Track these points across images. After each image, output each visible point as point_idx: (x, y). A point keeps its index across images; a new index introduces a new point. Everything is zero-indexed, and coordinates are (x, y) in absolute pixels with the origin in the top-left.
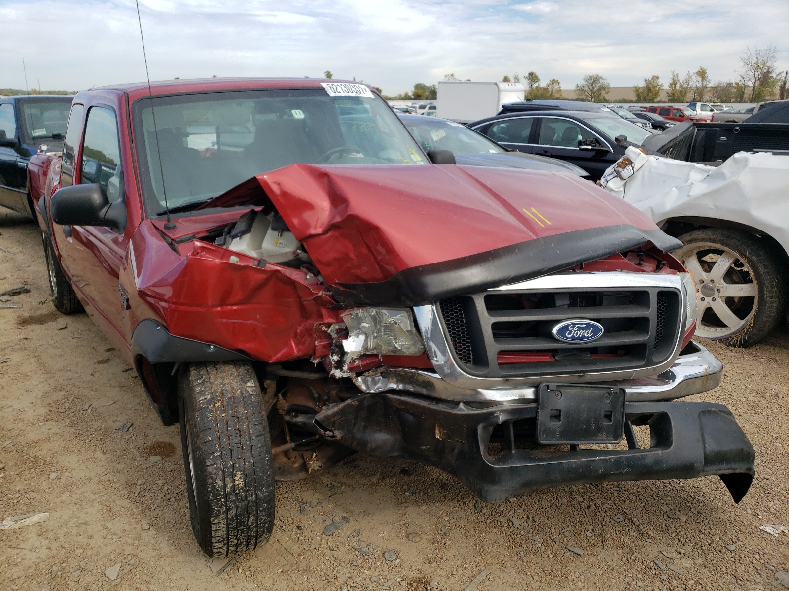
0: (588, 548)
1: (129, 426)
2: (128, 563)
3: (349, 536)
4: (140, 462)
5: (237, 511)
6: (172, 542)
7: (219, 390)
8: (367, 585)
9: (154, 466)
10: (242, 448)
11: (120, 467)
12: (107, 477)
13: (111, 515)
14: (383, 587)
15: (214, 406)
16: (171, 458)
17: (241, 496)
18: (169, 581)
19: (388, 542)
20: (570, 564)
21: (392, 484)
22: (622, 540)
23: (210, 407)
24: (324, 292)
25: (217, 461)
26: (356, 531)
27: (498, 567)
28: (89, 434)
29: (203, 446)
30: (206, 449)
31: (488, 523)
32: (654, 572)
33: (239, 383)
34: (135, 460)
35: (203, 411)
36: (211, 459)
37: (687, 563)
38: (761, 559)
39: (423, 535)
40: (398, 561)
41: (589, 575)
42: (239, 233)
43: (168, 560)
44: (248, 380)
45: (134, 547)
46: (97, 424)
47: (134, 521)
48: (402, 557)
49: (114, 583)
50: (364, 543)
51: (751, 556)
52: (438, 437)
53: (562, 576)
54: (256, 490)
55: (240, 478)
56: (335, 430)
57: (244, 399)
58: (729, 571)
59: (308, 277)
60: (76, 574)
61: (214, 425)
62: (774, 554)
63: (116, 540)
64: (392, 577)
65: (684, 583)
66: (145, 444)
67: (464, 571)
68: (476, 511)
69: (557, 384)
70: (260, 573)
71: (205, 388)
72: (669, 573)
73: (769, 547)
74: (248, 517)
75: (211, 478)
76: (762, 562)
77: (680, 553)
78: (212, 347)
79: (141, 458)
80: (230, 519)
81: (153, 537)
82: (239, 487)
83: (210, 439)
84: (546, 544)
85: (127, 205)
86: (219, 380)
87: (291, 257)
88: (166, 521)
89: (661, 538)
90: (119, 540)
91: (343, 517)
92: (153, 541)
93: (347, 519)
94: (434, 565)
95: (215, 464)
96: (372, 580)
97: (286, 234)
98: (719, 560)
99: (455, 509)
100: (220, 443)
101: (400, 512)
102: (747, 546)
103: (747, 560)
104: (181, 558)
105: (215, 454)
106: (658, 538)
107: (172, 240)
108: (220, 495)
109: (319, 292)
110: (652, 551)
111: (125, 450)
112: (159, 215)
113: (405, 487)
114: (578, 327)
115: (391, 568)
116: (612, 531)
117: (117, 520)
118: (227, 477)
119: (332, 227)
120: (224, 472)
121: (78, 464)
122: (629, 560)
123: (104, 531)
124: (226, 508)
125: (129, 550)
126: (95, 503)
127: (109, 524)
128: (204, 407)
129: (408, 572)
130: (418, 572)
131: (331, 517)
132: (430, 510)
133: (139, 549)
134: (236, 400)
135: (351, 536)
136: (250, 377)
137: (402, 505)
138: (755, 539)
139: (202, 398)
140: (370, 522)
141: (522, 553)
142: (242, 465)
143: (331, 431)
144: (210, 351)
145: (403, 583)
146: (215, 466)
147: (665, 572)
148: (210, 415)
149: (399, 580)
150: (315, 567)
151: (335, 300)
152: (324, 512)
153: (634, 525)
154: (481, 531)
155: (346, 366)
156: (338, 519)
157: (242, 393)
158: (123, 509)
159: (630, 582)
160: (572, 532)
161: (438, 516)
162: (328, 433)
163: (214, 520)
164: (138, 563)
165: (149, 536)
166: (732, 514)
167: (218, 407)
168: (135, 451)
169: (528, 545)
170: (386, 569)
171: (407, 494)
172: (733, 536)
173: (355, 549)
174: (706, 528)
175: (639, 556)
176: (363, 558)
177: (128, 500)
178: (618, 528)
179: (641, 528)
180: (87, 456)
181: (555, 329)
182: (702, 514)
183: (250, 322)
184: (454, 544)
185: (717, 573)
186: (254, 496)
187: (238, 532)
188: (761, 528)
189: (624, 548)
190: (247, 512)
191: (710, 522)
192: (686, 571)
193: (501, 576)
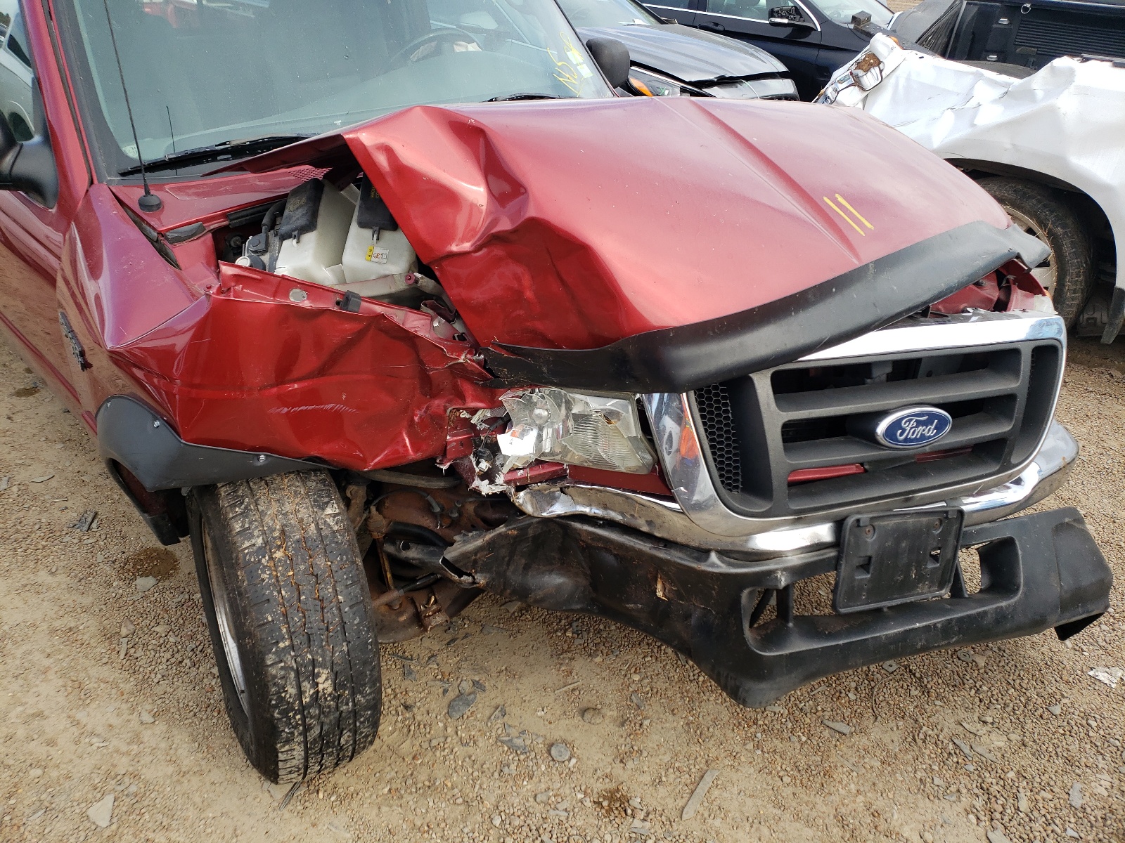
0: (854, 721)
1: (90, 519)
2: (126, 793)
3: (489, 718)
4: (121, 591)
5: (321, 729)
6: (197, 744)
7: (278, 527)
8: (531, 810)
9: (146, 597)
10: (327, 629)
11: (86, 601)
12: (65, 620)
13: (83, 697)
14: (557, 812)
15: (271, 558)
16: (172, 579)
17: (329, 707)
18: (203, 822)
19: (552, 726)
20: (833, 751)
21: (543, 617)
22: (902, 705)
23: (264, 561)
24: (469, 356)
25: (285, 655)
26: (499, 709)
27: (726, 762)
28: (19, 536)
29: (258, 633)
30: (264, 636)
31: (700, 683)
32: (955, 760)
33: (311, 509)
34: (110, 585)
35: (252, 569)
36: (274, 653)
37: (999, 741)
38: (1098, 727)
39: (604, 711)
40: (574, 761)
41: (864, 771)
42: (293, 231)
43: (195, 781)
44: (327, 503)
45: (131, 757)
46: (32, 517)
47: (124, 706)
48: (578, 752)
49: (107, 833)
50: (514, 730)
51: (1084, 722)
52: (660, 594)
53: (825, 775)
54: (353, 694)
55: (326, 679)
56: (476, 572)
57: (323, 541)
58: (1058, 750)
59: (436, 324)
60: (37, 818)
61: (275, 593)
62: (1115, 718)
63: (97, 745)
64: (568, 792)
65: (1000, 777)
66: (123, 553)
67: (677, 773)
68: (679, 662)
69: (871, 516)
70: (355, 795)
71: (251, 523)
72: (977, 759)
73: (1106, 706)
74: (341, 735)
75: (275, 684)
76: (1101, 732)
77: (985, 722)
78: (262, 457)
79: (121, 583)
80: (311, 743)
81: (162, 736)
82: (325, 694)
83: (270, 619)
84: (792, 719)
85: (55, 151)
86: (275, 507)
87: (401, 285)
88: (181, 705)
89: (956, 698)
90: (104, 744)
91: (475, 683)
92: (163, 745)
93: (481, 685)
94: (630, 765)
95: (281, 662)
96: (538, 800)
97: (388, 235)
98: (1041, 732)
99: (647, 659)
100: (288, 623)
101: (563, 668)
102: (1076, 706)
103: (1081, 730)
104: (216, 775)
105: (281, 645)
106: (951, 698)
107: (159, 233)
108: (293, 709)
109: (459, 356)
110: (946, 719)
111: (89, 567)
112: (123, 174)
113: (563, 621)
114: (916, 421)
115: (564, 775)
116: (885, 690)
117: (95, 706)
118: (304, 681)
119: (493, 240)
120: (298, 673)
121: (8, 598)
122: (918, 740)
123: (74, 729)
124: (304, 727)
125: (123, 765)
126: (51, 675)
127: (81, 715)
128: (252, 560)
129: (592, 780)
130: (607, 780)
131: (456, 684)
132: (608, 662)
133: (142, 762)
134: (309, 544)
135: (493, 717)
136: (329, 496)
137: (564, 655)
138: (1083, 691)
139: (247, 544)
140: (518, 689)
141: (759, 735)
142: (328, 658)
143: (469, 575)
144: (259, 464)
145: (588, 804)
146: (283, 664)
147: (970, 759)
148: (266, 576)
149: (580, 796)
150: (442, 780)
151: (489, 371)
152: (443, 674)
153: (915, 676)
154: (692, 700)
155: (502, 476)
156: (467, 687)
157: (319, 529)
158: (103, 686)
159: (923, 779)
160: (827, 693)
161: (623, 672)
162: (464, 578)
163: (282, 747)
164: (143, 790)
165: (153, 736)
166: (1045, 649)
167: (280, 560)
168: (108, 569)
169: (766, 722)
170: (556, 778)
171: (569, 634)
172: (1054, 689)
173: (503, 742)
174: (1015, 678)
175: (930, 732)
176: (517, 758)
177: (109, 666)
178: (891, 683)
179: (926, 683)
180: (24, 581)
181: (881, 428)
182: (1004, 651)
183: (330, 406)
184: (654, 724)
185: (1042, 756)
186: (350, 704)
187: (323, 756)
188: (1091, 673)
189: (906, 718)
190: (338, 728)
191: (1018, 665)
192: (999, 755)
193: (735, 779)
